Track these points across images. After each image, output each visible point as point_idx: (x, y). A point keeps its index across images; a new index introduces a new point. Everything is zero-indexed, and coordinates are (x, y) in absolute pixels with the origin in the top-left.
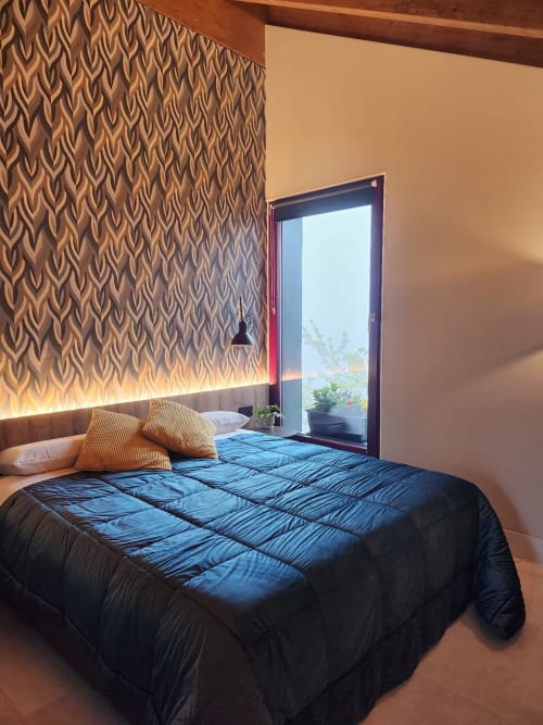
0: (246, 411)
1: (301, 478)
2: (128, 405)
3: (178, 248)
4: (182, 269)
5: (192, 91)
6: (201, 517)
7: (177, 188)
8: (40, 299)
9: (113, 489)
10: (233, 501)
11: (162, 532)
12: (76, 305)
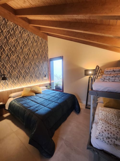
0: (46, 87)
1: (53, 96)
2: (30, 87)
3: (36, 65)
4: (37, 68)
5: (37, 44)
6: (39, 102)
7: (36, 57)
8: (16, 72)
9: (27, 99)
10: (43, 100)
11: (33, 105)
12: (21, 73)
